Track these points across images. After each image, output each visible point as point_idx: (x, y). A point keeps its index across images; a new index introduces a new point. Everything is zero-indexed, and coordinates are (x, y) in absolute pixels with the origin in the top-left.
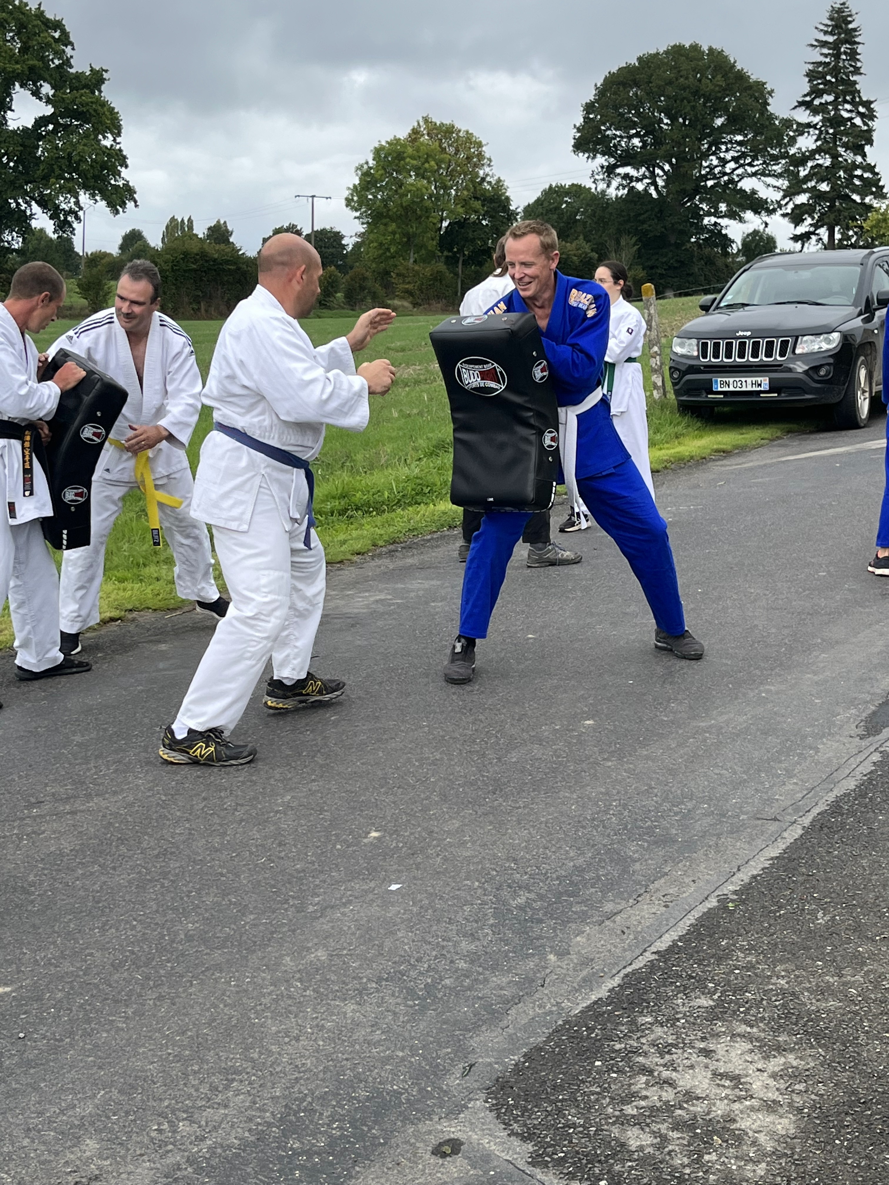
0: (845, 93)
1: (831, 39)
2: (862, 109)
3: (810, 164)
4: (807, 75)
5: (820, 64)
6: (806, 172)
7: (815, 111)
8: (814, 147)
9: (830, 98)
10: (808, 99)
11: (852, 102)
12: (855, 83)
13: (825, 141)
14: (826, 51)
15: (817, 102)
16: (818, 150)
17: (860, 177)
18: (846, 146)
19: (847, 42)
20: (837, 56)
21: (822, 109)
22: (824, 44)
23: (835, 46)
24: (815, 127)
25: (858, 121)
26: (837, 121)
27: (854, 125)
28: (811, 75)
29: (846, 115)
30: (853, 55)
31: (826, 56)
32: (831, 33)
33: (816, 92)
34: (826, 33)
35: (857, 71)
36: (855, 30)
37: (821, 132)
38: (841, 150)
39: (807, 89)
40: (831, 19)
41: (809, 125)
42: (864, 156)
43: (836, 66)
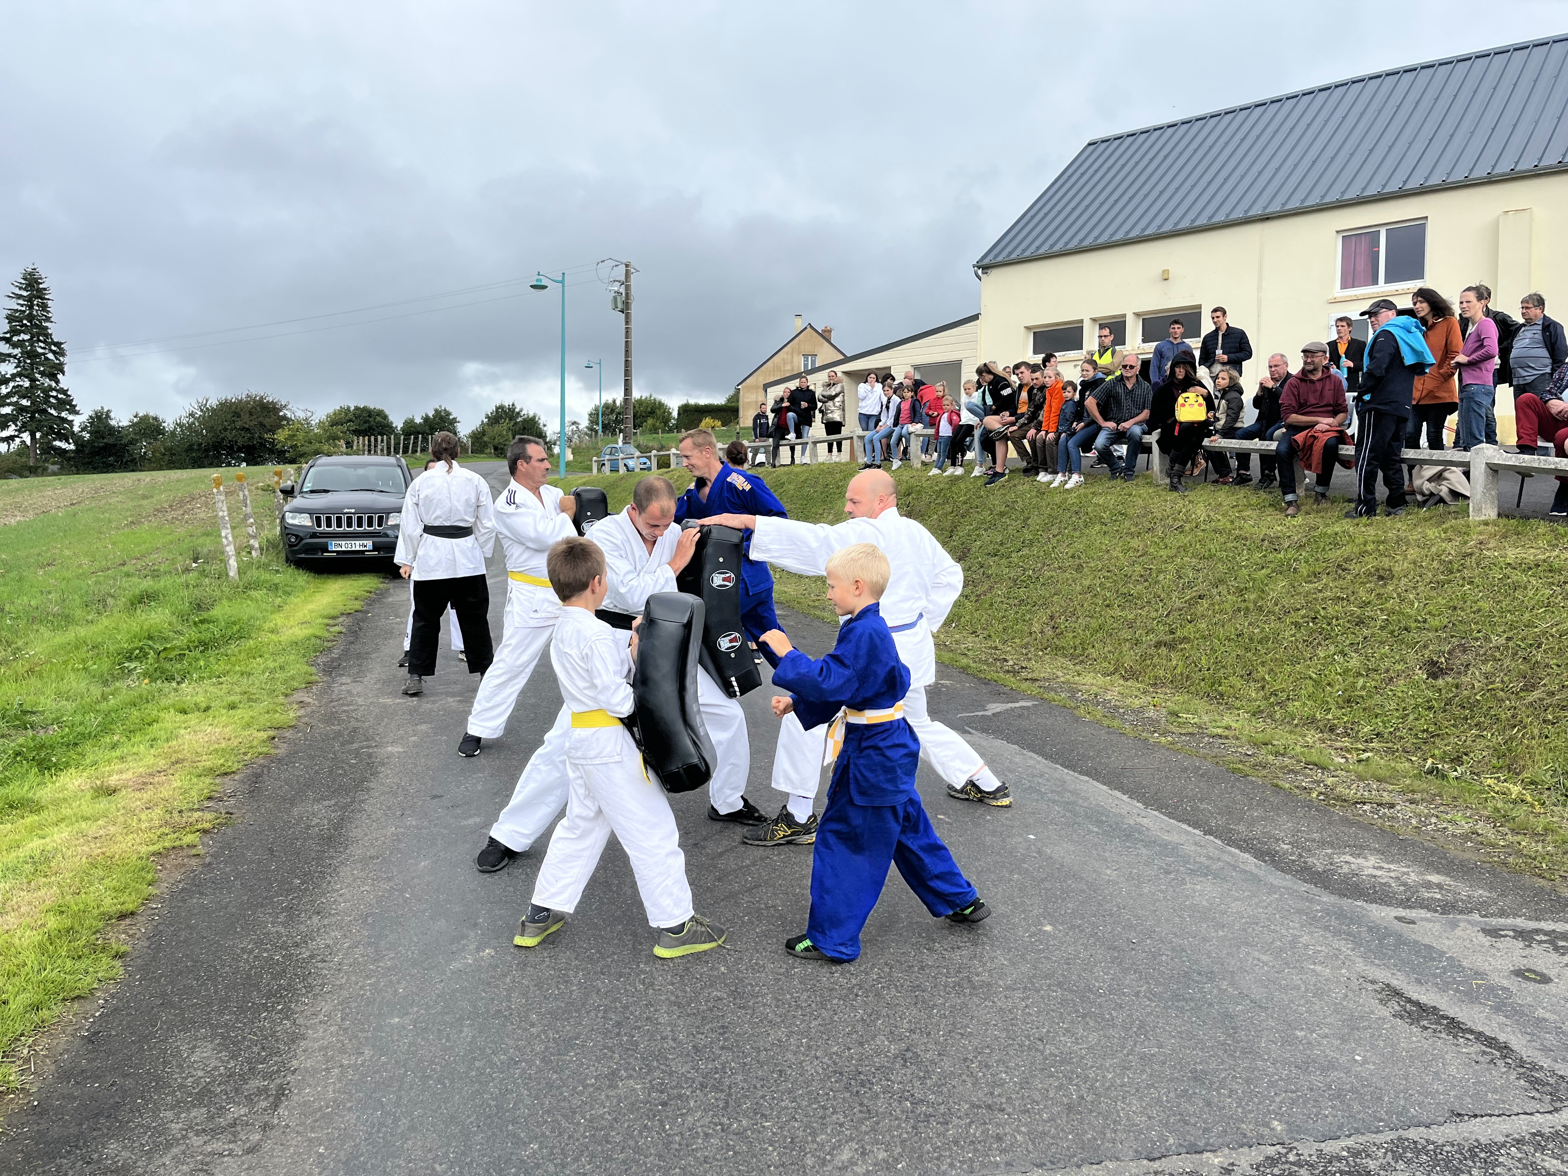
0: (39, 335)
1: (25, 294)
2: (53, 348)
3: (11, 384)
4: (7, 318)
5: (17, 311)
6: (9, 390)
7: (15, 346)
8: (15, 371)
9: (27, 337)
10: (8, 335)
11: (44, 342)
12: (47, 328)
13: (24, 368)
14: (21, 302)
15: (15, 339)
16: (19, 375)
17: (56, 397)
18: (43, 374)
19: (39, 297)
20: (31, 307)
21: (20, 344)
22: (19, 297)
23: (30, 299)
24: (15, 357)
25: (51, 356)
26: (32, 355)
27: (47, 359)
28: (10, 318)
29: (40, 351)
30: (44, 307)
31: (22, 305)
32: (25, 289)
33: (14, 332)
34: (20, 288)
35: (48, 319)
36: (45, 289)
37: (20, 362)
38: (38, 376)
39: (7, 328)
40: (25, 279)
41: (9, 355)
42: (57, 382)
43: (31, 314)
